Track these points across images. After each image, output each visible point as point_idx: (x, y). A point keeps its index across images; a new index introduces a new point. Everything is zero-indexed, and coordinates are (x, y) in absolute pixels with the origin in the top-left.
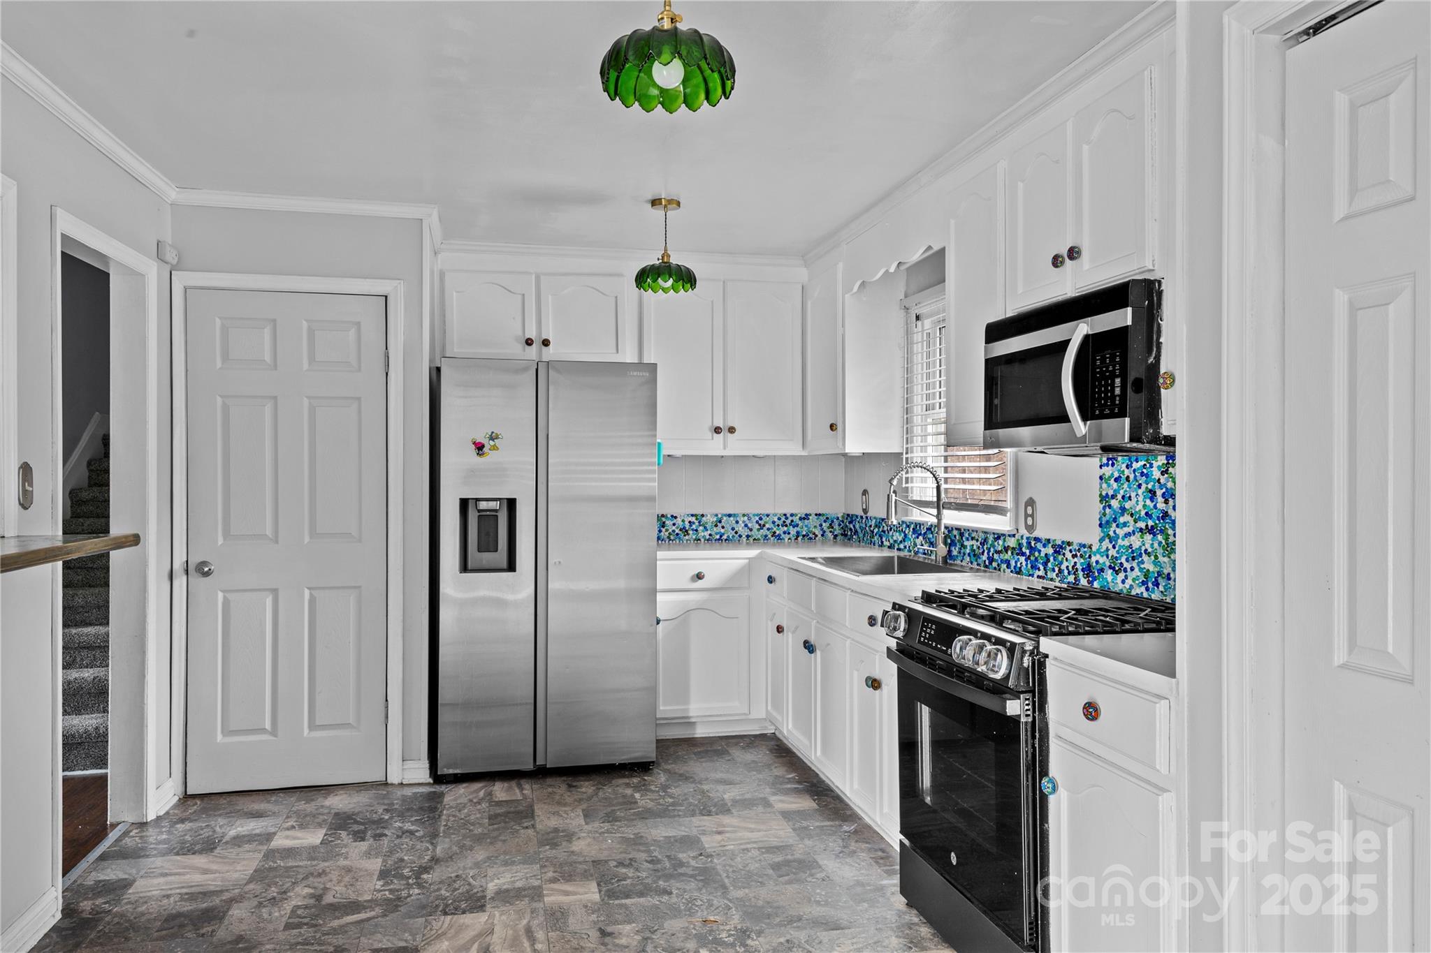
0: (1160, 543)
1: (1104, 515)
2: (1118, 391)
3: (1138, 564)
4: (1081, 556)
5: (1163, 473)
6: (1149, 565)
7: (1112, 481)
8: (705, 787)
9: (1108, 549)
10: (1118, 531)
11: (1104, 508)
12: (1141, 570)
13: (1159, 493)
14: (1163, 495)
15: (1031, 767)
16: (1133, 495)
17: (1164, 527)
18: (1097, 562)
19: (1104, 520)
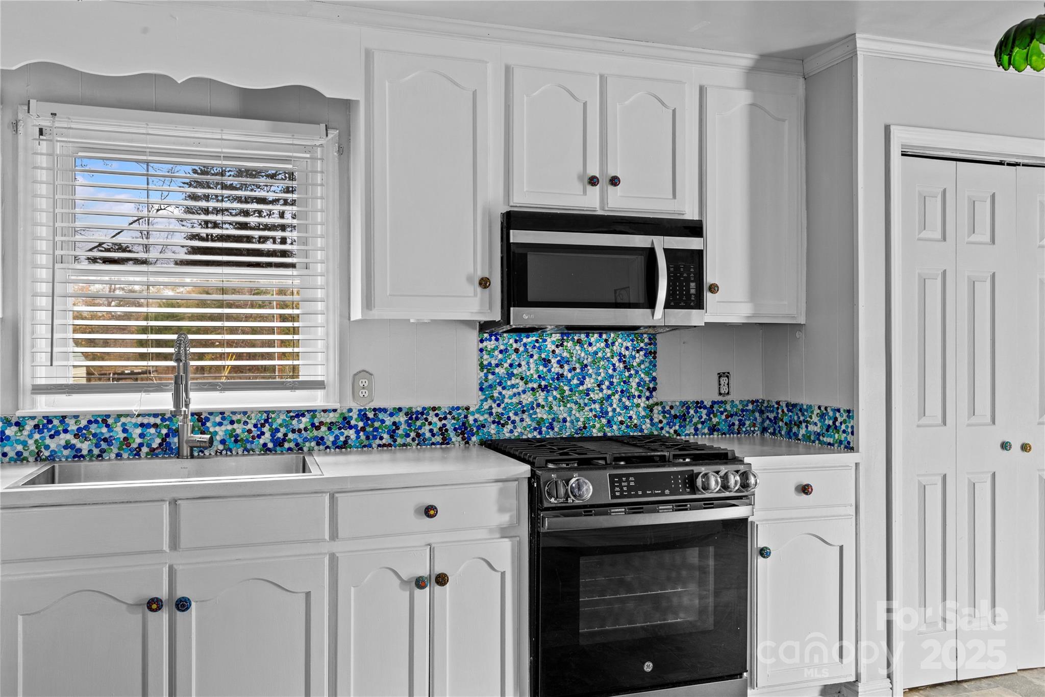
0: (555, 398)
1: (487, 380)
2: (693, 291)
3: (530, 415)
4: (455, 417)
5: (557, 346)
6: (541, 413)
7: (497, 353)
9: (491, 408)
10: (504, 392)
11: (486, 376)
12: (533, 420)
13: (554, 361)
14: (558, 362)
16: (523, 363)
17: (559, 385)
18: (476, 421)
19: (486, 384)
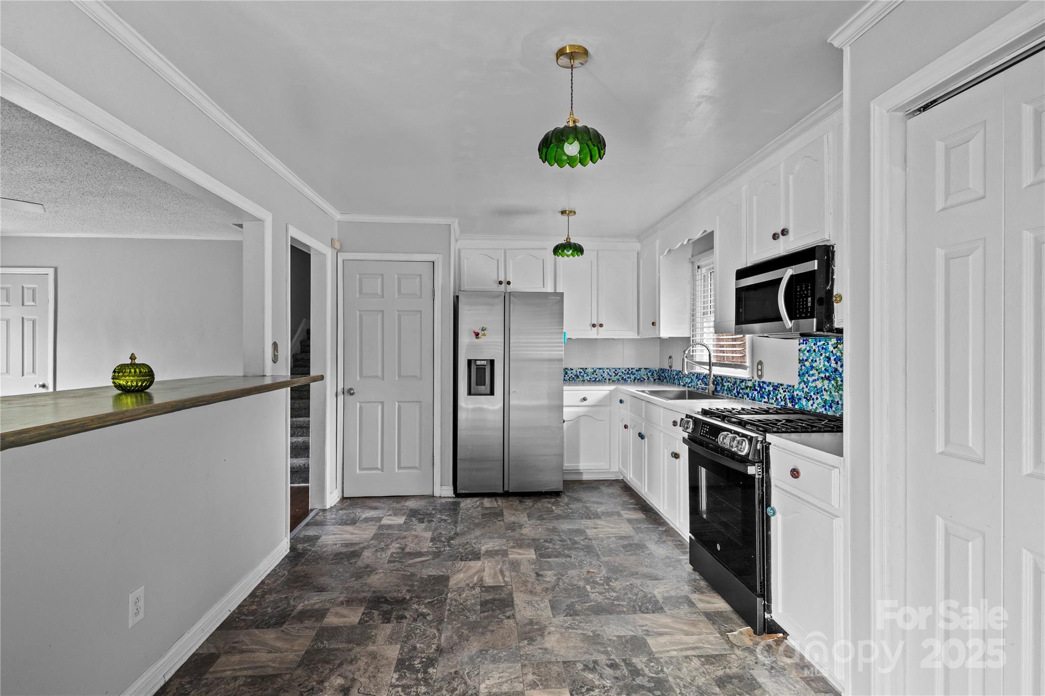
0: (833, 385)
1: (801, 370)
2: (809, 304)
3: (821, 396)
4: (788, 391)
5: (834, 348)
6: (826, 396)
7: (806, 352)
8: (588, 505)
9: (803, 388)
10: (809, 378)
11: (801, 366)
12: (822, 399)
13: (832, 358)
14: (835, 359)
15: (761, 502)
16: (818, 359)
17: (836, 376)
18: (797, 395)
19: (801, 372)
